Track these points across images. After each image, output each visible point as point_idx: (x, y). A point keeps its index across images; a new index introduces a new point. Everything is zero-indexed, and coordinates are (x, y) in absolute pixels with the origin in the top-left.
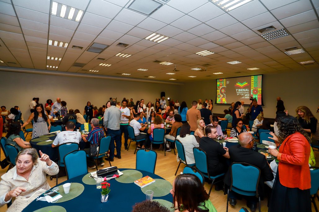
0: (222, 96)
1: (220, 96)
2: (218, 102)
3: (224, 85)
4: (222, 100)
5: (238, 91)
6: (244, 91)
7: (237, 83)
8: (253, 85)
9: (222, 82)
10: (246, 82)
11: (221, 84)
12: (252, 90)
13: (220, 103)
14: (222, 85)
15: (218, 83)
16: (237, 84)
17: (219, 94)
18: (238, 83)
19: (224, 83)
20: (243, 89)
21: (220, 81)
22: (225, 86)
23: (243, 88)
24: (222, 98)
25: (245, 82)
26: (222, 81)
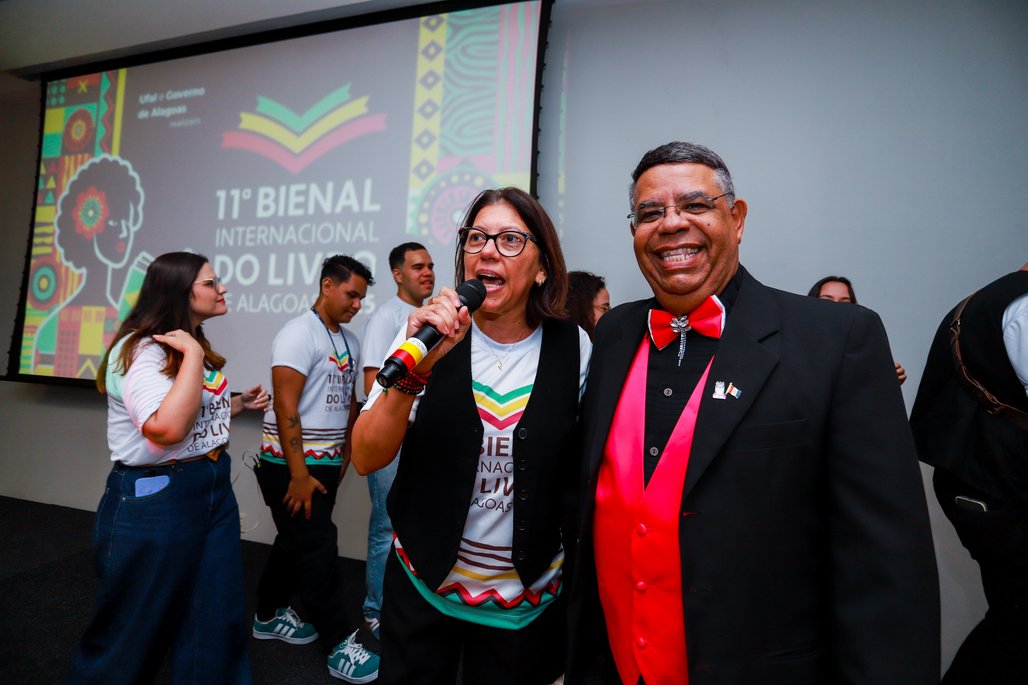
0: (77, 276)
1: (60, 283)
2: (29, 366)
3: (107, 146)
4: (68, 334)
5: (249, 207)
6: (320, 215)
7: (252, 108)
8: (434, 124)
9: (91, 108)
10: (355, 95)
11: (79, 132)
12: (416, 189)
13: (47, 370)
14: (87, 147)
15: (56, 121)
16: (249, 121)
17: (49, 261)
18: (265, 104)
19: (109, 120)
20: (314, 189)
21: (72, 98)
22: (115, 156)
23: (305, 177)
24: (78, 303)
25: (343, 92)
26: (93, 95)
